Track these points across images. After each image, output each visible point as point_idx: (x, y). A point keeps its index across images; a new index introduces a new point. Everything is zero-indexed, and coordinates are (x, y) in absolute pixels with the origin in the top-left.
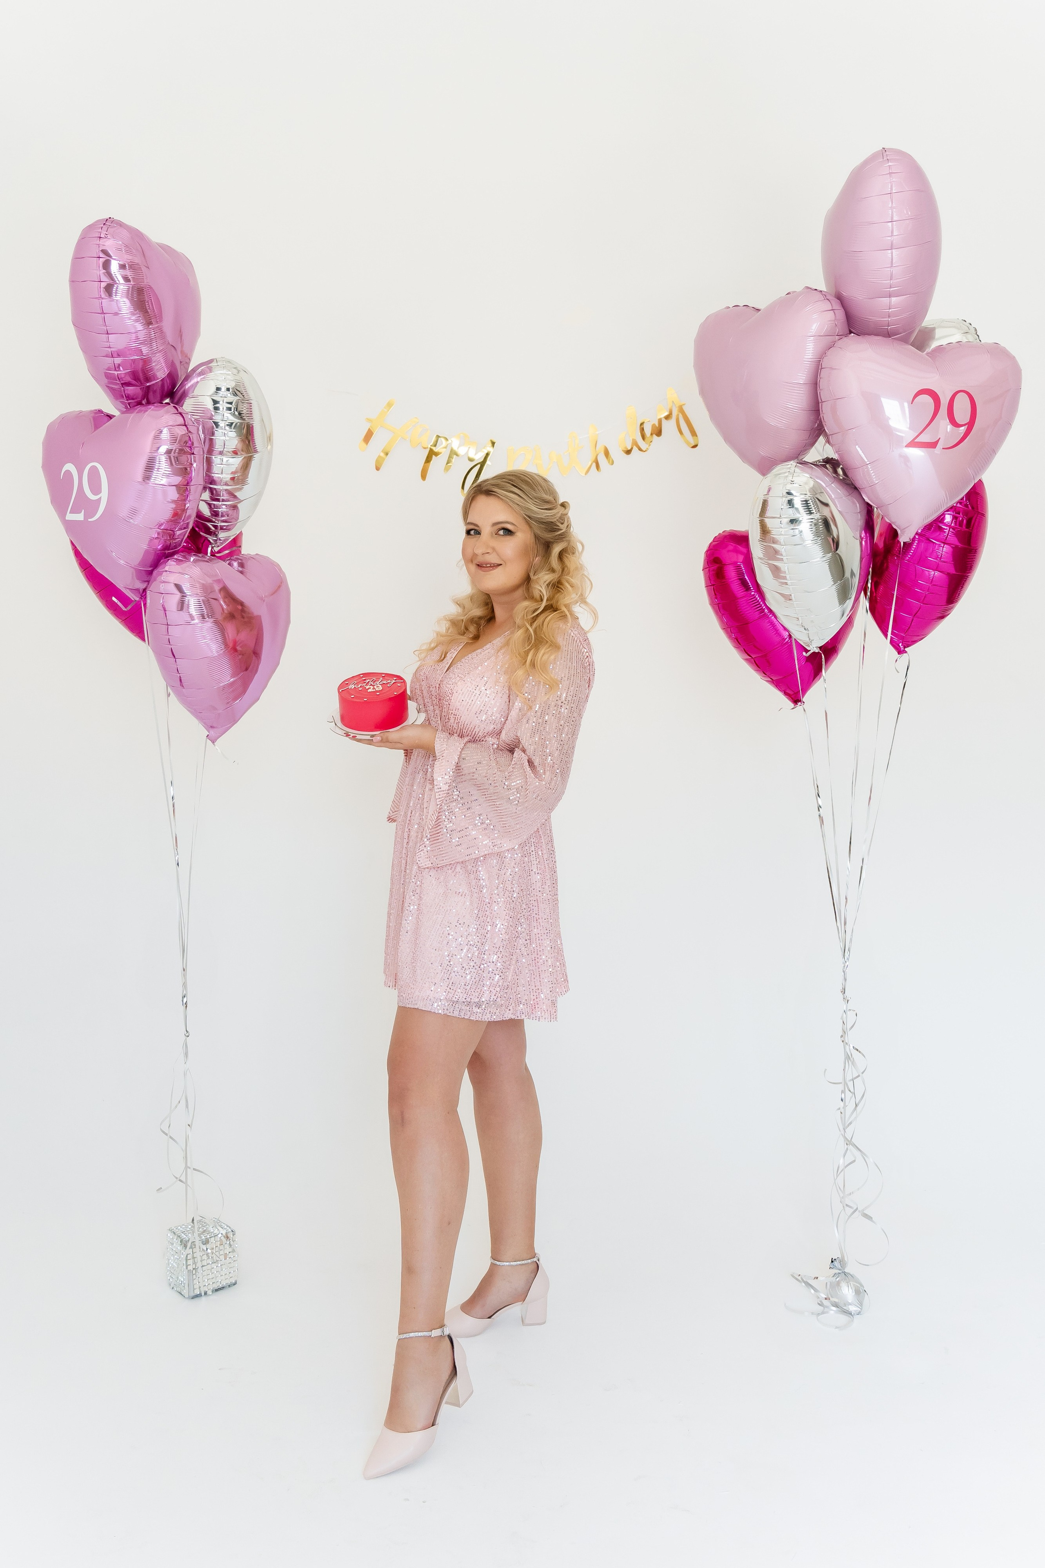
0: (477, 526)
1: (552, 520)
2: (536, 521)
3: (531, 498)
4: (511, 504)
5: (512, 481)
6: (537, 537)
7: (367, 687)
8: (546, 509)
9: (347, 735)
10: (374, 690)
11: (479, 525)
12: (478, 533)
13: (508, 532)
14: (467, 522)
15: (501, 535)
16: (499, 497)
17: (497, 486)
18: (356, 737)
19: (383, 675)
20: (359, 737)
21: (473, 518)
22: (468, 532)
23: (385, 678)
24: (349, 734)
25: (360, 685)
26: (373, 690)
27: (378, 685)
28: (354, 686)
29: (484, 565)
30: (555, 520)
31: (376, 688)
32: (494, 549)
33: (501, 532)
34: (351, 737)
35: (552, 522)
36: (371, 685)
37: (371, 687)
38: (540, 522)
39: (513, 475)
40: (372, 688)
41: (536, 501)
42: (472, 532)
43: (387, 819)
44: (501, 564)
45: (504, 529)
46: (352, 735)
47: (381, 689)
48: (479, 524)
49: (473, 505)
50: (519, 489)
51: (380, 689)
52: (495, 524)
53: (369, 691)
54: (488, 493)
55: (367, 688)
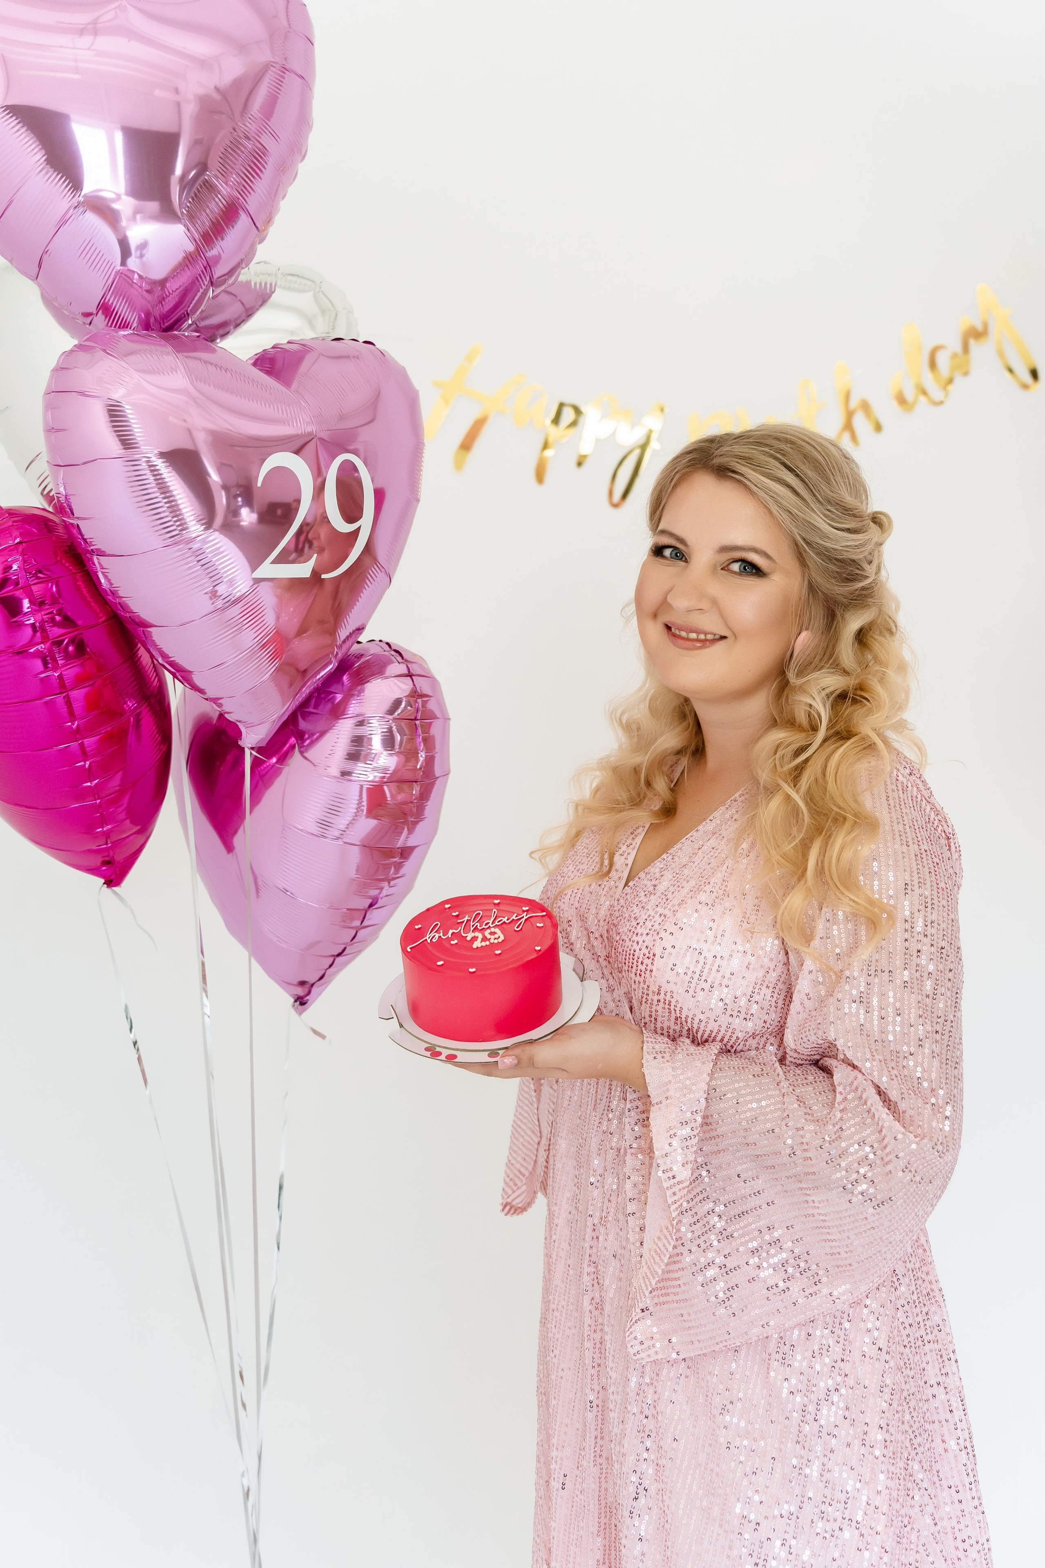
0: (682, 541)
1: (854, 557)
2: (819, 554)
3: (819, 501)
4: (774, 508)
5: (784, 455)
6: (812, 588)
7: (469, 936)
8: (848, 530)
9: (435, 1054)
10: (487, 943)
11: (689, 543)
12: (680, 555)
13: (753, 570)
14: (660, 527)
15: (735, 573)
16: (746, 486)
17: (748, 460)
18: (455, 1057)
19: (496, 901)
20: (462, 1057)
21: (673, 521)
22: (658, 551)
23: (502, 907)
24: (438, 1049)
25: (451, 932)
26: (484, 944)
27: (493, 930)
28: (437, 936)
29: (683, 634)
30: (861, 556)
31: (489, 936)
32: (715, 602)
33: (736, 567)
34: (443, 1057)
35: (854, 561)
36: (476, 929)
37: (477, 934)
38: (828, 556)
39: (787, 441)
40: (479, 939)
41: (829, 507)
42: (667, 552)
43: (501, 1208)
44: (725, 637)
45: (743, 560)
46: (445, 1052)
47: (502, 938)
48: (690, 538)
49: (679, 491)
50: (797, 475)
51: (500, 940)
52: (724, 549)
53: (474, 946)
54: (723, 472)
55: (469, 938)
